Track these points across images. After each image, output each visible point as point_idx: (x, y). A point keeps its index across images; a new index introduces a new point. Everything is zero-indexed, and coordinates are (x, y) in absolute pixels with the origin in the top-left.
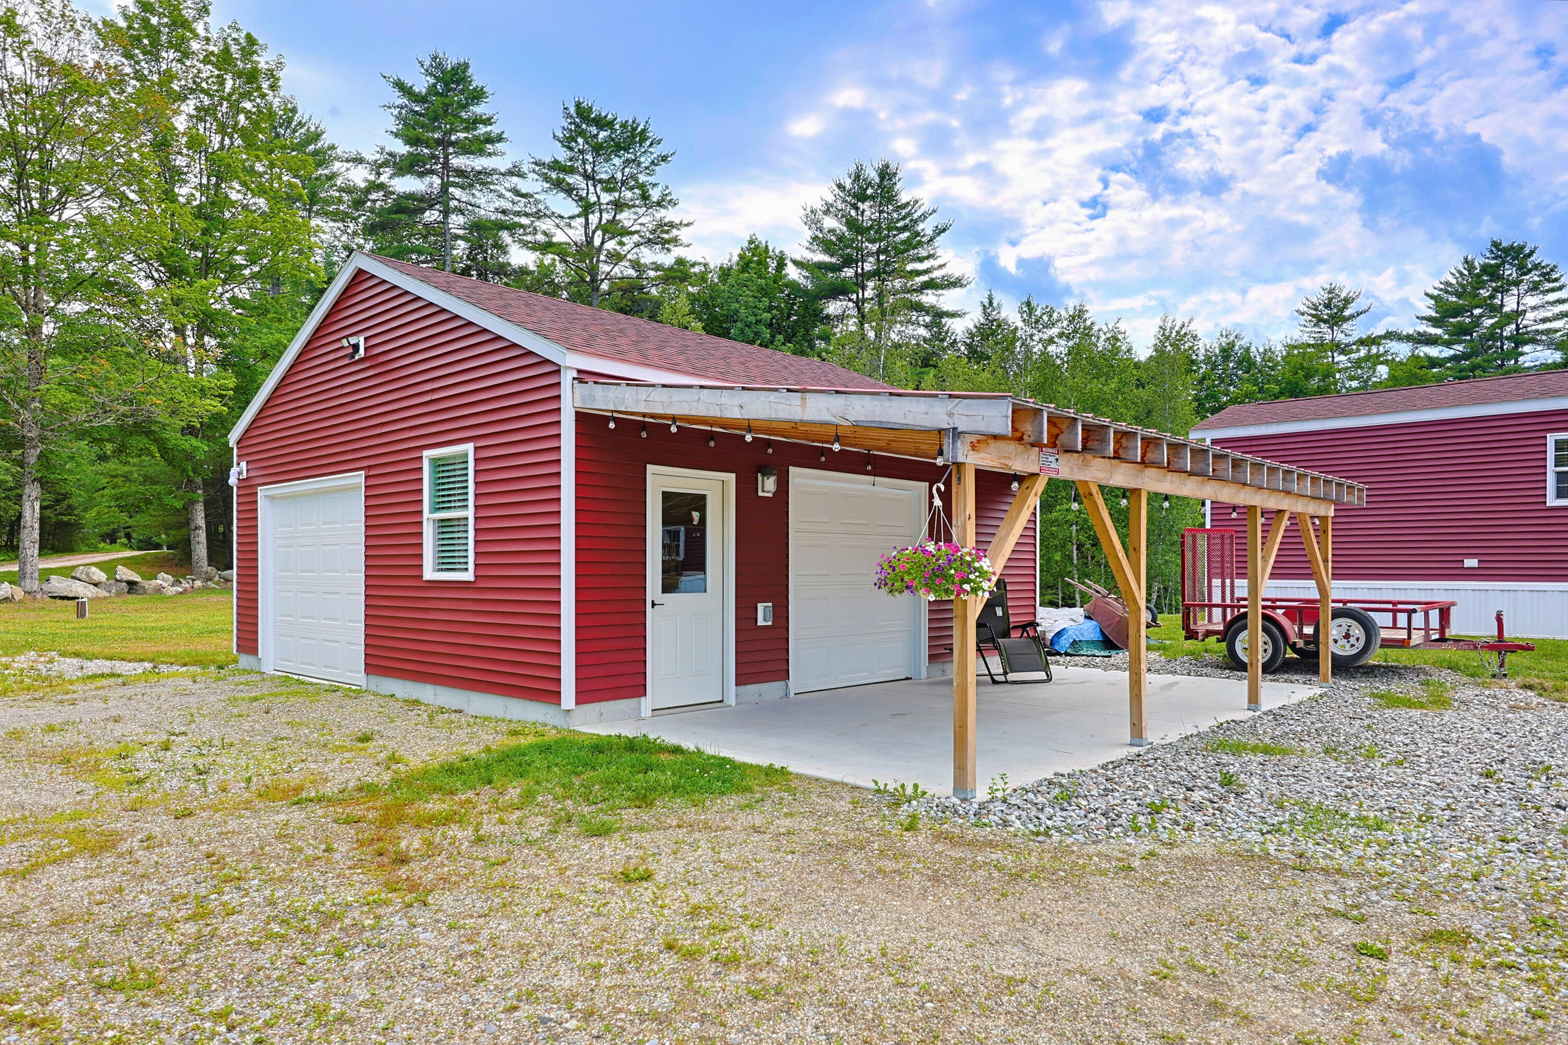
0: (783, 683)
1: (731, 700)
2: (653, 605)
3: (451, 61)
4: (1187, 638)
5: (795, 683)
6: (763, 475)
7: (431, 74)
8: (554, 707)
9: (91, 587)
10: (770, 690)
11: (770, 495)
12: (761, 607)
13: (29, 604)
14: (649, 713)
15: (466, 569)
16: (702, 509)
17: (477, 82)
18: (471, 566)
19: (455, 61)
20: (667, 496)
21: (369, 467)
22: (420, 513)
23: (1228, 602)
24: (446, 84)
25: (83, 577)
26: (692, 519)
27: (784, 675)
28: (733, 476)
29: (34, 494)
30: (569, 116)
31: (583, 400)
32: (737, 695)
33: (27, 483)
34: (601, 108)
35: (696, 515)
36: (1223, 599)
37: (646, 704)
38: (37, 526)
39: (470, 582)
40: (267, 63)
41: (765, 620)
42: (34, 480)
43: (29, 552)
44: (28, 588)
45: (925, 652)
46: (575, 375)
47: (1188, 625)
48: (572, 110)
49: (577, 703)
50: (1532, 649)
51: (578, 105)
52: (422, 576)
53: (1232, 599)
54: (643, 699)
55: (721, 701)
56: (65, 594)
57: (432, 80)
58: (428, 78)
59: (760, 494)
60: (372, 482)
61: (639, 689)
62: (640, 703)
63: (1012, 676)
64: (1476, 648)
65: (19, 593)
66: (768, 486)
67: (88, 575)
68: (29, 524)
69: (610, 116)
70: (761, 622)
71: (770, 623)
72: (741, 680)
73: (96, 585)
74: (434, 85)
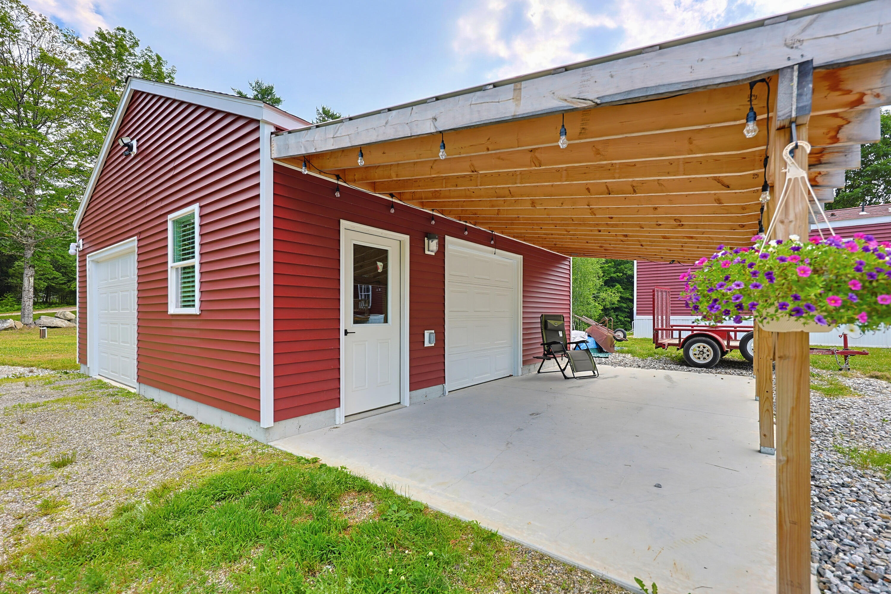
0: (441, 386)
1: (406, 402)
2: (346, 333)
3: (265, 85)
4: (656, 348)
5: (449, 386)
6: (429, 239)
7: (255, 90)
8: (256, 423)
9: (66, 321)
10: (434, 391)
11: (433, 254)
12: (427, 333)
13: (26, 330)
14: (343, 420)
15: (194, 306)
16: (385, 260)
17: (277, 95)
18: (197, 303)
19: (267, 85)
20: (357, 248)
21: (140, 233)
22: (166, 263)
23: (664, 327)
24: (263, 95)
25: (62, 316)
26: (377, 268)
27: (442, 380)
28: (408, 237)
29: (30, 274)
30: (320, 114)
31: (279, 150)
32: (410, 398)
33: (26, 268)
34: (334, 110)
35: (380, 265)
36: (662, 326)
37: (340, 413)
38: (32, 290)
39: (196, 315)
40: (167, 69)
41: (430, 343)
42: (30, 266)
43: (27, 304)
44: (26, 322)
45: (521, 359)
46: (273, 130)
47: (657, 340)
48: (321, 111)
49: (275, 420)
50: (867, 354)
51: (323, 109)
52: (167, 312)
53: (666, 326)
54: (337, 409)
55: (399, 403)
56: (49, 325)
57: (256, 93)
58: (254, 92)
59: (427, 252)
60: (143, 243)
61: (335, 402)
62: (335, 411)
63: (577, 374)
64: (833, 353)
65: (19, 325)
66: (432, 247)
67: (64, 315)
68: (27, 289)
69: (338, 114)
70: (427, 344)
71: (433, 345)
72: (414, 386)
73: (69, 320)
74: (257, 95)
